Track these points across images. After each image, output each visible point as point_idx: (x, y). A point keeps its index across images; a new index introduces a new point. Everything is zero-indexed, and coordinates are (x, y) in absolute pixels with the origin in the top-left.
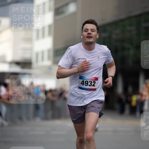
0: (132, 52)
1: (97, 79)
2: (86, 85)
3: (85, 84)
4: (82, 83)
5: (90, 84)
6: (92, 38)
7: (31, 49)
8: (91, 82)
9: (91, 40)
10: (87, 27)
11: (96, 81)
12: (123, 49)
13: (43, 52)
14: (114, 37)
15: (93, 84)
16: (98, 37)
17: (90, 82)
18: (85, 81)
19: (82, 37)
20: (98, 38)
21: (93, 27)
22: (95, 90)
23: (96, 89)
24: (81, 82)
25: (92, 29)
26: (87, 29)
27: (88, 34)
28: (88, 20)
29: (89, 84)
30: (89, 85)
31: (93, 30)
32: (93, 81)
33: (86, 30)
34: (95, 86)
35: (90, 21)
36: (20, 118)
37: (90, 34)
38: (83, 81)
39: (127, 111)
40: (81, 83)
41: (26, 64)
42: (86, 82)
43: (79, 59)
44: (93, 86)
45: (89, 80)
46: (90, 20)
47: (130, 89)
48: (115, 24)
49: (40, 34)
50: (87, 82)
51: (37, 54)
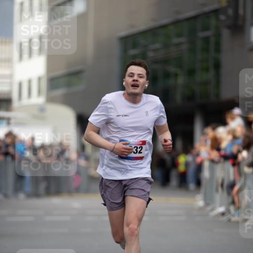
1: (144, 143)
6: (138, 87)
8: (137, 147)
10: (132, 70)
15: (139, 150)
16: (147, 86)
17: (135, 147)
19: (124, 84)
25: (140, 74)
26: (132, 73)
29: (134, 150)
32: (139, 146)
33: (131, 75)
34: (142, 153)
37: (137, 81)
45: (133, 145)
51: (20, 85)
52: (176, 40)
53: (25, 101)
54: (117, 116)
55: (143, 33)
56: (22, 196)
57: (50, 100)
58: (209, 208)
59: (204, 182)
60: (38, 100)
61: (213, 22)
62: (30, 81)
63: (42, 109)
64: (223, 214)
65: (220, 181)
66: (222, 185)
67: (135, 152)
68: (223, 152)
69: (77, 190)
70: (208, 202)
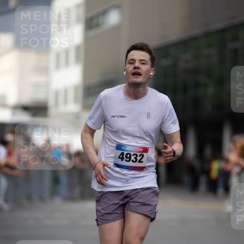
0: (211, 90)
1: (146, 150)
2: (128, 160)
3: (125, 159)
4: (121, 157)
6: (141, 75)
7: (47, 85)
8: (137, 155)
9: (140, 79)
10: (133, 55)
11: (145, 154)
12: (197, 85)
13: (66, 91)
14: (182, 65)
15: (139, 158)
16: (152, 74)
17: (133, 155)
18: (125, 153)
19: (125, 73)
20: (151, 77)
21: (144, 56)
24: (119, 155)
25: (143, 60)
26: (132, 60)
27: (135, 68)
28: (136, 44)
29: (133, 158)
30: (133, 161)
31: (143, 62)
32: (139, 154)
33: (132, 62)
34: (142, 162)
35: (139, 46)
36: (29, 198)
37: (138, 68)
38: (123, 154)
39: (203, 186)
40: (119, 158)
41: (38, 110)
42: (127, 154)
43: (114, 116)
44: (140, 161)
45: (132, 151)
46: (139, 43)
47: (208, 151)
48: (184, 44)
49: (62, 60)
51: (57, 93)
54: (112, 117)
63: (77, 117)
67: (134, 160)
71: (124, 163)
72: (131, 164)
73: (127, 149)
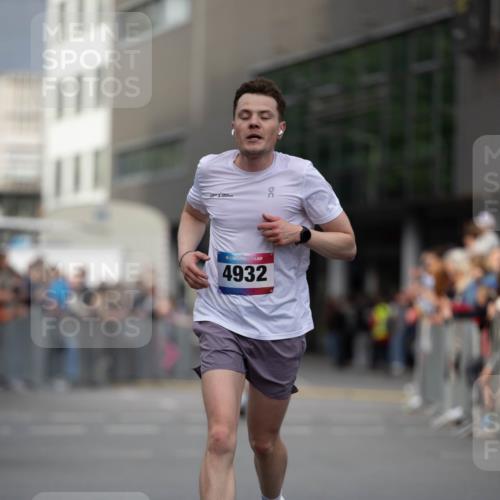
1: (269, 258)
2: (238, 277)
3: (233, 276)
4: (227, 273)
5: (249, 274)
8: (252, 268)
11: (268, 265)
16: (281, 132)
18: (232, 266)
19: (233, 132)
22: (268, 291)
23: (272, 288)
24: (223, 271)
25: (263, 112)
26: (247, 111)
27: (251, 127)
29: (246, 274)
30: (247, 279)
31: (265, 115)
33: (245, 115)
34: (265, 279)
38: (228, 268)
40: (224, 275)
41: (21, 200)
42: (235, 268)
45: (243, 263)
50: (238, 271)
51: (59, 166)
52: (366, 79)
53: (69, 198)
55: (301, 65)
56: (61, 385)
57: (119, 195)
58: (430, 411)
59: (420, 360)
60: (93, 195)
61: (440, 43)
62: (77, 160)
63: (101, 214)
64: (458, 423)
65: (453, 358)
66: (457, 366)
68: (458, 301)
69: (172, 374)
70: (430, 398)
71: (233, 284)
72: (244, 284)
73: (234, 259)
